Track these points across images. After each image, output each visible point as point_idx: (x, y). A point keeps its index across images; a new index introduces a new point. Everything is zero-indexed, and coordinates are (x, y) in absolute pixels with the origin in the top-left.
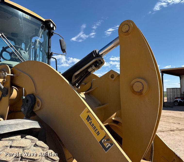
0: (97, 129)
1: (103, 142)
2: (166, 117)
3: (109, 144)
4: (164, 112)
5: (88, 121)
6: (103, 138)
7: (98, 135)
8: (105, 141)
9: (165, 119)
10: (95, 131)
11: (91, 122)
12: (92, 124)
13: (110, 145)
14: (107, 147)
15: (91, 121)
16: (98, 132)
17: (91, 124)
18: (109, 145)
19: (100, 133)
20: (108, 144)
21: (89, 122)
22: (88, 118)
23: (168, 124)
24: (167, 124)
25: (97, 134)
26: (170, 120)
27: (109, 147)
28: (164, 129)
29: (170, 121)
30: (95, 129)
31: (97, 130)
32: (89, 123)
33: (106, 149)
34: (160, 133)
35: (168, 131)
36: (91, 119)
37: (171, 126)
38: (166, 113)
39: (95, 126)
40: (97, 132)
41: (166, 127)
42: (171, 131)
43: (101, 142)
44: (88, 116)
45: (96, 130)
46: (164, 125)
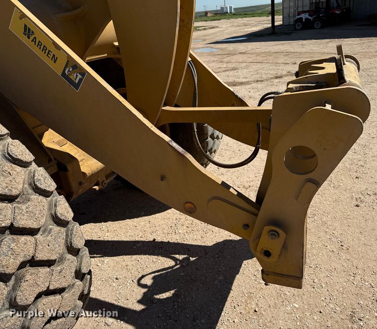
0: (49, 51)
1: (67, 74)
2: (274, 54)
3: (78, 74)
4: (273, 46)
5: (29, 37)
6: (66, 67)
7: (55, 62)
8: (70, 71)
9: (270, 58)
10: (47, 55)
11: (35, 38)
12: (39, 43)
13: (81, 77)
14: (77, 81)
15: (33, 37)
16: (54, 55)
17: (35, 42)
18: (79, 76)
19: (57, 58)
20: (77, 76)
21: (32, 38)
22: (25, 30)
23: (274, 67)
24: (271, 68)
25: (52, 60)
26: (279, 60)
27: (81, 80)
28: (264, 77)
29: (279, 62)
30: (47, 51)
31: (50, 53)
32: (32, 41)
33: (76, 86)
34: (254, 84)
35: (272, 78)
36: (33, 32)
37: (279, 69)
38: (276, 47)
39: (44, 46)
40: (51, 57)
41: (269, 72)
42: (277, 78)
43: (63, 74)
44: (26, 26)
45: (48, 53)
46: (265, 69)
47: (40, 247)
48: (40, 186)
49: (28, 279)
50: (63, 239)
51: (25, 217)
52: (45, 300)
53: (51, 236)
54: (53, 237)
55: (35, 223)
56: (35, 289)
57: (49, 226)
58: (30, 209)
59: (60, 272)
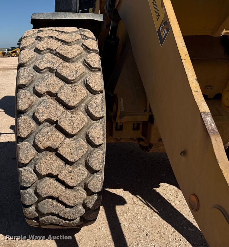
1: (160, 30)
6: (162, 23)
7: (158, 19)
8: (162, 28)
12: (155, 3)
14: (163, 37)
20: (165, 32)
30: (157, 10)
39: (157, 6)
40: (158, 15)
45: (157, 12)
47: (64, 146)
48: (89, 109)
49: (47, 159)
50: (83, 152)
51: (67, 122)
52: (52, 181)
53: (76, 144)
54: (76, 146)
55: (70, 129)
56: (48, 169)
57: (81, 138)
58: (72, 119)
59: (70, 172)
